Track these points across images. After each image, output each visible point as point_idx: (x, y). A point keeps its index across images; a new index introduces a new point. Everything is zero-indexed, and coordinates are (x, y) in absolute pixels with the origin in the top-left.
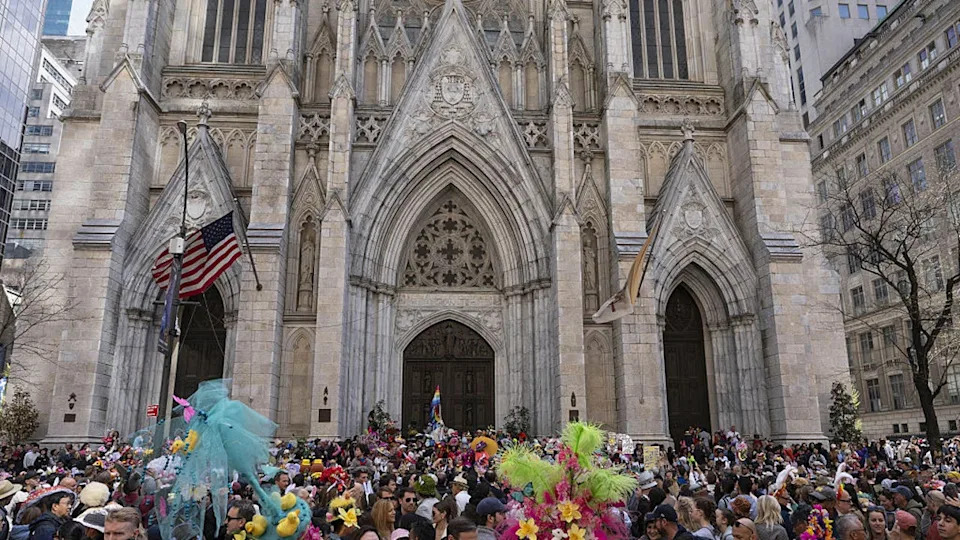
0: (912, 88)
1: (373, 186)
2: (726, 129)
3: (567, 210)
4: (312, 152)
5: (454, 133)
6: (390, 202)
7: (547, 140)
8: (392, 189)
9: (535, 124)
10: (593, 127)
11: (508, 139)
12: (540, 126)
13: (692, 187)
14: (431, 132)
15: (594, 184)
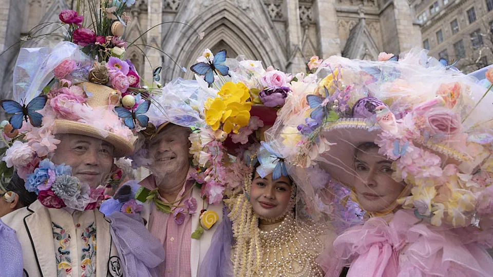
0: (442, 13)
1: (177, 36)
2: (379, 15)
3: (298, 55)
4: (136, 14)
5: (226, 8)
6: (187, 48)
7: (282, 15)
8: (188, 40)
9: (275, 5)
10: (308, 9)
11: (259, 12)
12: (278, 6)
13: (365, 45)
14: (212, 5)
15: (311, 42)
